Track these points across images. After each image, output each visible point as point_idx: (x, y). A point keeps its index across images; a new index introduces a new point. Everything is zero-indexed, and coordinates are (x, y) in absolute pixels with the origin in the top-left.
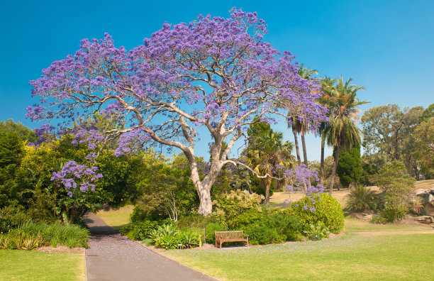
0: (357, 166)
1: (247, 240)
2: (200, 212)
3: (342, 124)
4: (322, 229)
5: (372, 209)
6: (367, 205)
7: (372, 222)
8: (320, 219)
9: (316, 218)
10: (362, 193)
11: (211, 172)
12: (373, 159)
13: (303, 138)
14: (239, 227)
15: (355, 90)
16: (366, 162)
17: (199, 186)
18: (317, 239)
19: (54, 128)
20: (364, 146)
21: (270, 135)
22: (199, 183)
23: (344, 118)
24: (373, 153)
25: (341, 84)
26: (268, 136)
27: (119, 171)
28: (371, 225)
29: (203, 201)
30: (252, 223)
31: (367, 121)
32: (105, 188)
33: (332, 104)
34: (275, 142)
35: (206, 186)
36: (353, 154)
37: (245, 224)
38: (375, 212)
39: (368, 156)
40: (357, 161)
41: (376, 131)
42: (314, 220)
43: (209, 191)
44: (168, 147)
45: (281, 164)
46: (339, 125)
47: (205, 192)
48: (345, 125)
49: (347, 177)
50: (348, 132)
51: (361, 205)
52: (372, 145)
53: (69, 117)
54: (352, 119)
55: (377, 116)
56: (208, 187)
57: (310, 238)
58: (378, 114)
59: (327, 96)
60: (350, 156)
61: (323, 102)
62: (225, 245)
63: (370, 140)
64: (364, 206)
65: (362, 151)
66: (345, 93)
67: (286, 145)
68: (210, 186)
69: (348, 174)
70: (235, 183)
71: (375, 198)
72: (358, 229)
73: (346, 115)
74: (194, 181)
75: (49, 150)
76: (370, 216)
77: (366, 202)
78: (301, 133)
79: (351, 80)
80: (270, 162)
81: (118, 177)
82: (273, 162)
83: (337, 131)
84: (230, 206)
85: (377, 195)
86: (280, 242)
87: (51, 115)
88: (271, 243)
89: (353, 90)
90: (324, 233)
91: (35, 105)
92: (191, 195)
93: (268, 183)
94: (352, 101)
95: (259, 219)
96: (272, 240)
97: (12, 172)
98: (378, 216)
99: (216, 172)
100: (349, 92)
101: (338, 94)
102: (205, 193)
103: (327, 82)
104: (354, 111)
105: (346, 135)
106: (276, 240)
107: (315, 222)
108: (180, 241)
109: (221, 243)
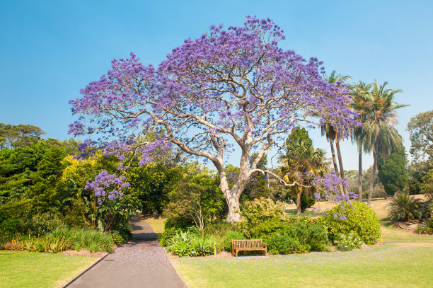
0: (403, 173)
1: (265, 249)
2: (228, 220)
3: (378, 130)
4: (353, 239)
5: (416, 218)
6: (410, 214)
7: (417, 232)
8: (353, 229)
9: (348, 228)
10: (405, 202)
11: (239, 181)
12: (423, 166)
13: (337, 145)
14: (259, 236)
15: (392, 94)
16: (415, 170)
17: (228, 195)
18: (346, 250)
19: (96, 143)
20: (412, 153)
21: (300, 144)
22: (228, 191)
23: (381, 123)
24: (422, 160)
25: (376, 88)
26: (298, 144)
27: (154, 181)
28: (415, 235)
29: (231, 209)
30: (273, 231)
31: (415, 127)
32: (140, 197)
33: (367, 109)
34: (305, 150)
35: (234, 194)
36: (397, 161)
37: (266, 232)
38: (421, 222)
39: (416, 164)
40: (402, 168)
41: (425, 138)
42: (346, 230)
43: (237, 199)
44: (204, 158)
45: (312, 171)
46: (375, 130)
47: (233, 200)
48: (382, 131)
49: (392, 185)
50: (385, 138)
51: (405, 214)
52: (421, 152)
53: (110, 132)
54: (390, 124)
55: (425, 122)
56: (237, 196)
57: (339, 249)
58: (425, 119)
59: (362, 102)
60: (394, 164)
61: (358, 108)
62: (241, 254)
63: (418, 147)
64: (407, 215)
65: (410, 158)
66: (381, 97)
67: (317, 153)
68: (238, 195)
69: (393, 182)
70: (281, 193)
71: (420, 207)
72: (400, 240)
73: (383, 120)
74: (223, 190)
75: (93, 163)
76: (414, 226)
77: (410, 211)
78: (335, 141)
79: (386, 83)
80: (300, 170)
81: (153, 186)
82: (303, 170)
83: (373, 136)
84: (252, 214)
85: (422, 203)
86: (303, 252)
87: (91, 131)
88: (292, 253)
89: (389, 93)
90: (355, 244)
91: (75, 122)
92: (219, 203)
93: (299, 191)
94: (389, 105)
95: (280, 228)
96: (294, 250)
97: (53, 182)
98: (424, 226)
99: (244, 181)
100: (385, 96)
101: (373, 99)
102: (234, 202)
103: (362, 87)
104: (392, 115)
105: (383, 140)
106: (298, 250)
107: (348, 231)
108: (194, 248)
109: (237, 252)
